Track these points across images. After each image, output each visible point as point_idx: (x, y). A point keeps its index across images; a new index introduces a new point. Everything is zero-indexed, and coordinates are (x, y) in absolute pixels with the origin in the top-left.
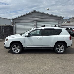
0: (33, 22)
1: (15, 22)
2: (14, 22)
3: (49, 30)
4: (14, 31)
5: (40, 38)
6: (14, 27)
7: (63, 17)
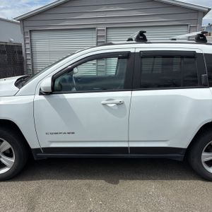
0: (95, 28)
1: (30, 31)
2: (27, 30)
3: (160, 60)
4: (29, 62)
5: (118, 104)
6: (28, 46)
7: (209, 9)
